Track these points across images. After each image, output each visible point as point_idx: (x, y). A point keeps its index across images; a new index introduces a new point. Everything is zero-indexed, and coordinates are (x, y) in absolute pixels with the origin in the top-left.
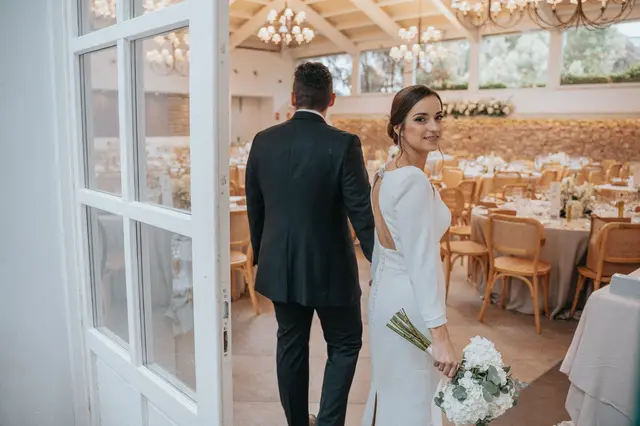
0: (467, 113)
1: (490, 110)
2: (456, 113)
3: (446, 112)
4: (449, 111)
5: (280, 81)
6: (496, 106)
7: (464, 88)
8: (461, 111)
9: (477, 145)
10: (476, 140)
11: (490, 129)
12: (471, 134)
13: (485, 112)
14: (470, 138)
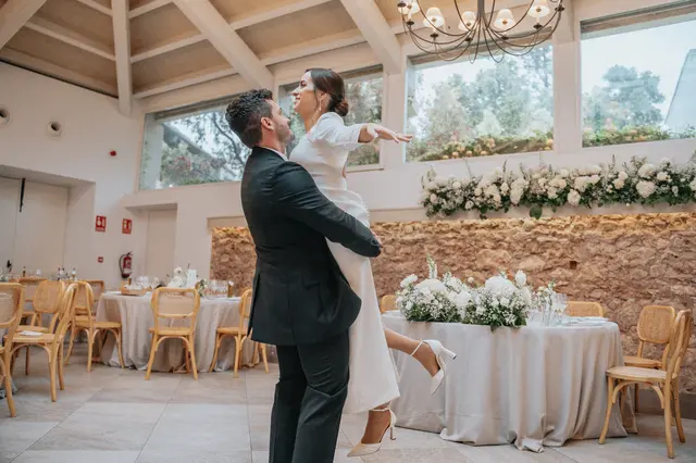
0: (573, 197)
1: (645, 188)
2: (534, 201)
3: (506, 199)
4: (516, 196)
5: (113, 154)
6: (662, 176)
7: (539, 146)
8: (552, 195)
9: (597, 284)
10: (591, 270)
11: (638, 240)
12: (577, 254)
13: (627, 194)
14: (573, 264)
